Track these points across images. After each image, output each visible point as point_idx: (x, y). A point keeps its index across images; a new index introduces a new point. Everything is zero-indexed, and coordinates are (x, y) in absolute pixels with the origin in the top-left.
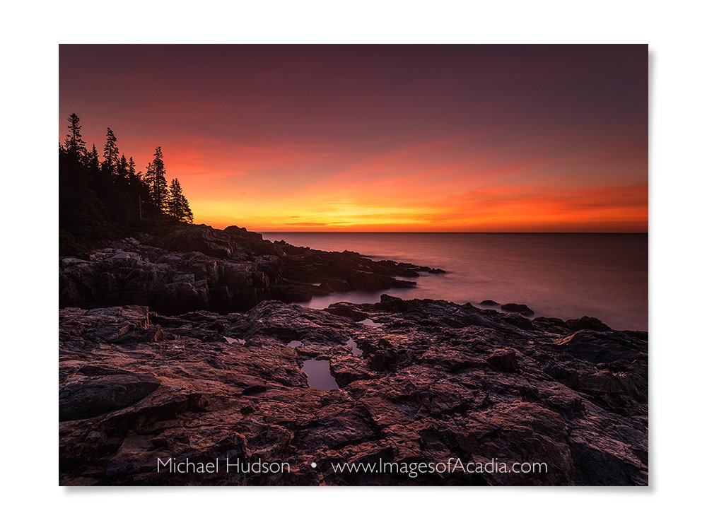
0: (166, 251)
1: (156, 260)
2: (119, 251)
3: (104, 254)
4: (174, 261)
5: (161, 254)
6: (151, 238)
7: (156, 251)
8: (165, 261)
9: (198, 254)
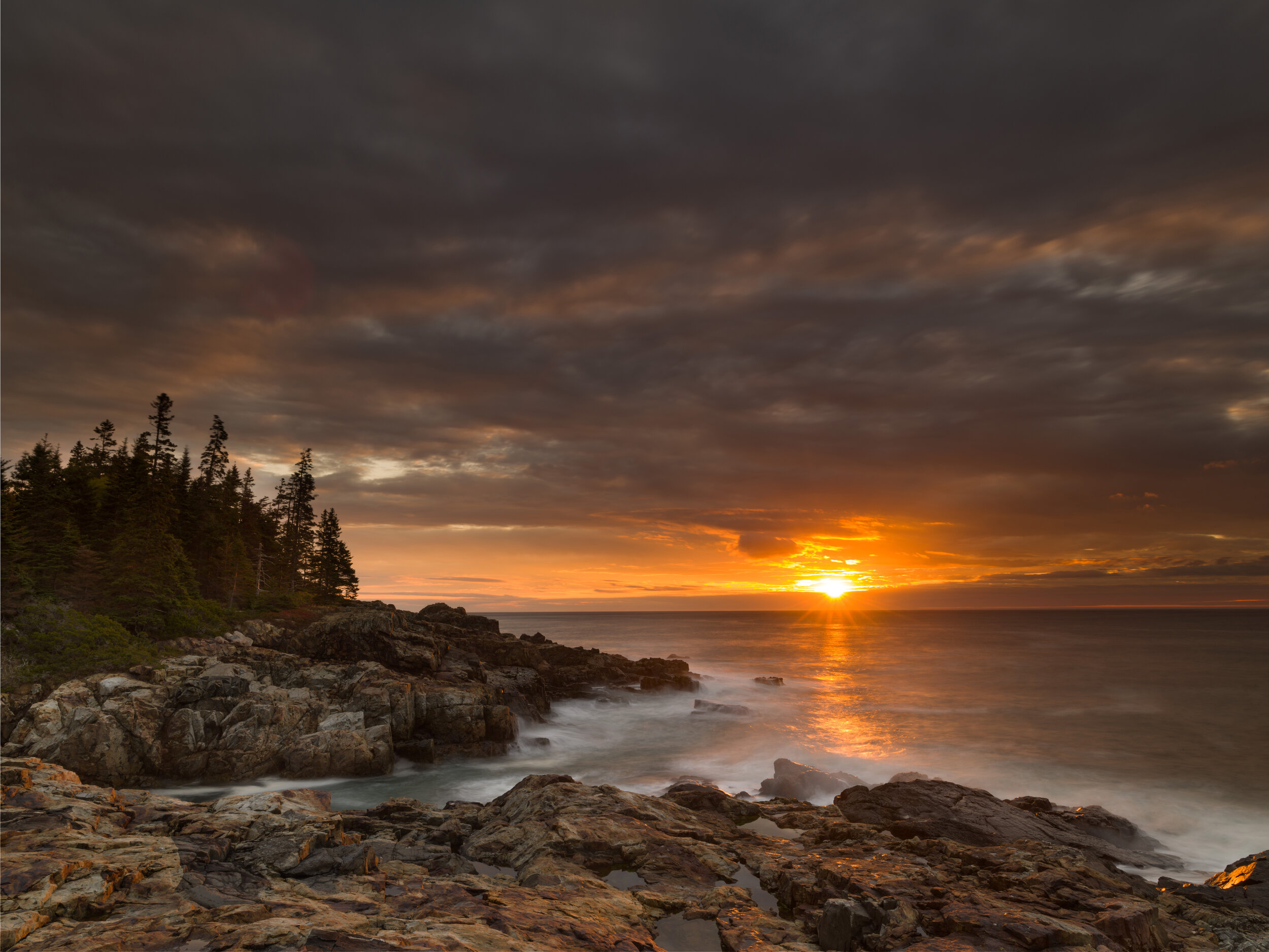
0: (306, 661)
1: (285, 680)
2: (213, 660)
3: (183, 668)
4: (323, 681)
5: (297, 668)
6: (277, 632)
7: (287, 661)
8: (302, 683)
9: (372, 666)
